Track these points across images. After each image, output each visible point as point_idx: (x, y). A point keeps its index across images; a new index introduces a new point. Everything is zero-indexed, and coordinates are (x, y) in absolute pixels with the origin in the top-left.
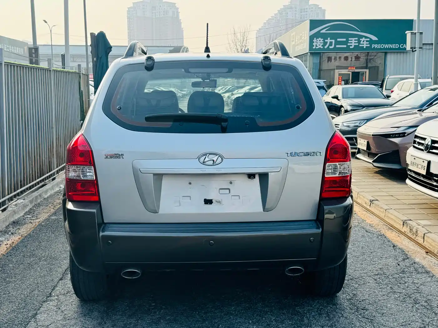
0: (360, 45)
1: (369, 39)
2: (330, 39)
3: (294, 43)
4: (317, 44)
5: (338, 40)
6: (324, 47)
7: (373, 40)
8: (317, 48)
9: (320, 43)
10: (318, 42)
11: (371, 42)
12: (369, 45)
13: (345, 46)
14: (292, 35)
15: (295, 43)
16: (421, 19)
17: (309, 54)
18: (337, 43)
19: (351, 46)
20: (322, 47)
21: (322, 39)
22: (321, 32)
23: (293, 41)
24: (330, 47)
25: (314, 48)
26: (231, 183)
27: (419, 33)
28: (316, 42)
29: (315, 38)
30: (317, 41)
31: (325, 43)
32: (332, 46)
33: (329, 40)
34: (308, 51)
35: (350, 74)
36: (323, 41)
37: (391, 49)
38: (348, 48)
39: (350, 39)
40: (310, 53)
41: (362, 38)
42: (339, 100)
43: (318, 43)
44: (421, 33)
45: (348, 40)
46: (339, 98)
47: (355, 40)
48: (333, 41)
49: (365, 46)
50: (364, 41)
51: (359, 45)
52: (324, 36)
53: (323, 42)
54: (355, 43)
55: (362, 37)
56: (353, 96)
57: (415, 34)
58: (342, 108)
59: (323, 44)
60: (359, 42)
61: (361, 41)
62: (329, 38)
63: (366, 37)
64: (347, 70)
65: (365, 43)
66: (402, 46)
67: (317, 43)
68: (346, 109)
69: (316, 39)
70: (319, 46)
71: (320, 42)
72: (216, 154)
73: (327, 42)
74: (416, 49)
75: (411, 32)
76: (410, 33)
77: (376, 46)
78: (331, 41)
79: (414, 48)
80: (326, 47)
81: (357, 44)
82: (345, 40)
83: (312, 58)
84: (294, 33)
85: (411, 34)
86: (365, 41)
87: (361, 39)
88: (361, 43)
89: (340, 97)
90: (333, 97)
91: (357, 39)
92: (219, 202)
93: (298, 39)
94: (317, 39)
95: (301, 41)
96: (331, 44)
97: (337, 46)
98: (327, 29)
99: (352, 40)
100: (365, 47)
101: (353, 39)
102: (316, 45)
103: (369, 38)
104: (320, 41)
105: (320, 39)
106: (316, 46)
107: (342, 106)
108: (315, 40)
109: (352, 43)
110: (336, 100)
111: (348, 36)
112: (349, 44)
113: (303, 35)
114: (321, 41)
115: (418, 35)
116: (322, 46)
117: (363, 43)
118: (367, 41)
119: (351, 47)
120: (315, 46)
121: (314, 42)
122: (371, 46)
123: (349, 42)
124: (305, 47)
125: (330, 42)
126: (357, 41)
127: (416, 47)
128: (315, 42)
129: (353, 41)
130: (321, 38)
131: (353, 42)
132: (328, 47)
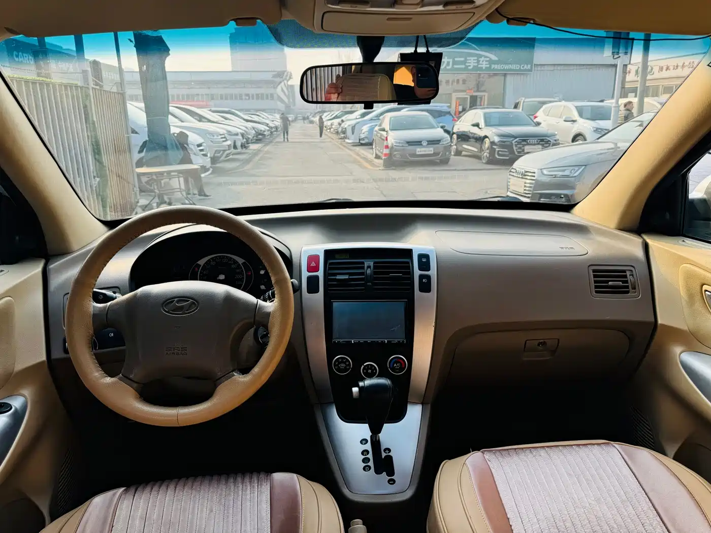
0: (479, 66)
1: (488, 59)
2: (448, 58)
5: (456, 59)
7: (493, 60)
11: (491, 62)
12: (488, 66)
13: (463, 66)
18: (455, 63)
19: (470, 66)
24: (448, 68)
35: (467, 98)
37: (511, 70)
38: (466, 68)
39: (468, 58)
42: (480, 128)
45: (466, 60)
46: (480, 127)
47: (474, 60)
48: (451, 60)
49: (484, 66)
51: (478, 64)
54: (474, 63)
55: (481, 56)
56: (497, 123)
58: (487, 139)
60: (478, 62)
61: (480, 61)
62: (446, 58)
63: (485, 57)
64: (465, 93)
65: (484, 63)
66: (523, 67)
68: (491, 141)
73: (444, 62)
74: (620, 55)
77: (496, 66)
78: (449, 60)
80: (443, 67)
81: (476, 64)
82: (463, 59)
86: (484, 61)
87: (480, 59)
88: (481, 62)
89: (482, 124)
90: (474, 125)
91: (476, 58)
96: (448, 64)
97: (455, 66)
99: (471, 60)
100: (484, 68)
101: (472, 58)
103: (488, 57)
107: (486, 137)
109: (470, 63)
110: (476, 128)
111: (466, 55)
112: (468, 64)
118: (486, 61)
119: (469, 68)
122: (490, 66)
123: (468, 61)
131: (472, 62)
132: (445, 67)
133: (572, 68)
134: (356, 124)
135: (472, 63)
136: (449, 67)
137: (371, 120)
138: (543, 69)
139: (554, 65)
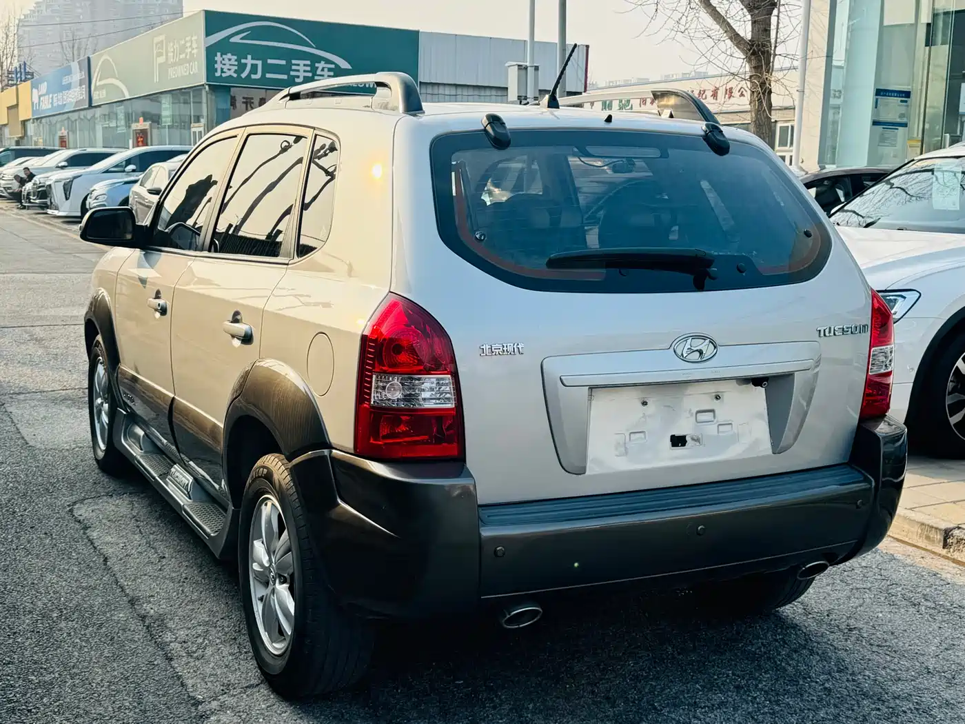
1: (333, 66)
3: (161, 60)
4: (223, 67)
5: (270, 61)
6: (239, 76)
7: (342, 67)
8: (224, 75)
9: (230, 65)
10: (226, 61)
13: (285, 77)
14: (156, 40)
15: (167, 59)
16: (536, 40)
17: (207, 87)
18: (267, 68)
19: (298, 77)
20: (235, 75)
21: (236, 57)
22: (232, 40)
23: (160, 55)
24: (253, 77)
25: (218, 74)
26: (718, 397)
27: (533, 68)
28: (221, 62)
29: (219, 54)
30: (223, 60)
31: (242, 67)
32: (256, 73)
33: (249, 61)
34: (204, 81)
36: (236, 60)
39: (294, 62)
40: (209, 85)
41: (320, 62)
43: (227, 65)
44: (537, 68)
45: (289, 64)
47: (304, 65)
48: (259, 63)
50: (323, 70)
52: (240, 51)
53: (236, 63)
54: (305, 71)
57: (526, 68)
59: (236, 68)
61: (317, 68)
62: (249, 57)
63: (328, 61)
67: (225, 64)
69: (221, 56)
70: (228, 71)
71: (231, 63)
72: (704, 338)
73: (246, 64)
74: (528, 100)
75: (519, 66)
76: (517, 67)
78: (255, 62)
79: (523, 98)
80: (244, 75)
82: (283, 62)
83: (213, 97)
84: (162, 38)
85: (519, 69)
86: (326, 70)
87: (317, 65)
91: (308, 62)
92: (698, 440)
93: (173, 52)
94: (224, 56)
95: (182, 56)
96: (254, 69)
97: (268, 76)
98: (244, 36)
99: (298, 65)
101: (302, 62)
102: (222, 69)
103: (331, 62)
104: (230, 60)
105: (229, 56)
106: (222, 71)
108: (218, 58)
109: (298, 71)
111: (290, 55)
112: (292, 73)
113: (188, 44)
114: (233, 60)
115: (530, 71)
116: (236, 71)
117: (322, 73)
120: (219, 71)
121: (216, 62)
123: (294, 67)
124: (195, 70)
125: (252, 65)
126: (309, 68)
127: (528, 96)
128: (219, 62)
129: (302, 68)
130: (232, 55)
132: (249, 76)
133: (488, 92)
134: (75, 178)
135: (302, 71)
136: (258, 76)
137: (107, 171)
138: (436, 92)
139: (456, 86)
